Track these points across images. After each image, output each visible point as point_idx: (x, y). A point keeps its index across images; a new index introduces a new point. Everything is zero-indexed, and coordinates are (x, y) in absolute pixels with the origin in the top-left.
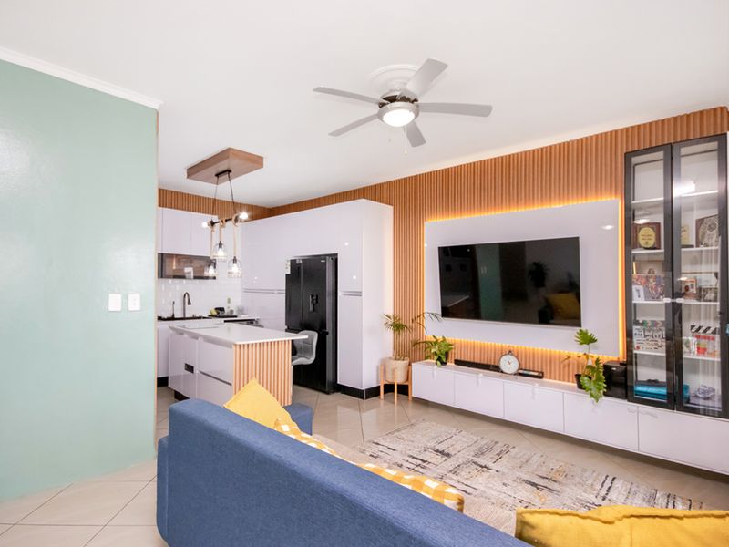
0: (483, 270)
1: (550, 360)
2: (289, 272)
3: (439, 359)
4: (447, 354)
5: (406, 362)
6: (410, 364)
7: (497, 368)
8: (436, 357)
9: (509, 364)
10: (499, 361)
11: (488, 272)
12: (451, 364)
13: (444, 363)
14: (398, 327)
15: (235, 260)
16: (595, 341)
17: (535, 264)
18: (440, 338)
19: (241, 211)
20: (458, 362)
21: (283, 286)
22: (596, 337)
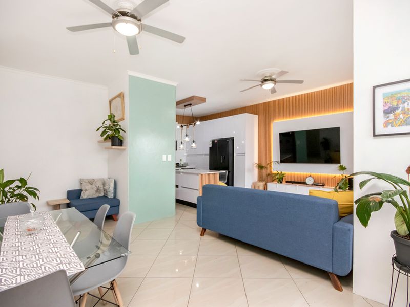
0: (298, 142)
1: (328, 179)
2: (211, 146)
3: (279, 180)
4: (282, 179)
5: (264, 183)
6: (266, 184)
7: (305, 183)
8: (278, 180)
9: (310, 181)
10: (306, 179)
11: (300, 143)
12: (284, 183)
13: (281, 182)
14: (260, 167)
15: (194, 142)
16: (346, 169)
17: (324, 138)
18: (280, 172)
19: (197, 121)
20: (287, 182)
21: (208, 152)
22: (346, 167)
